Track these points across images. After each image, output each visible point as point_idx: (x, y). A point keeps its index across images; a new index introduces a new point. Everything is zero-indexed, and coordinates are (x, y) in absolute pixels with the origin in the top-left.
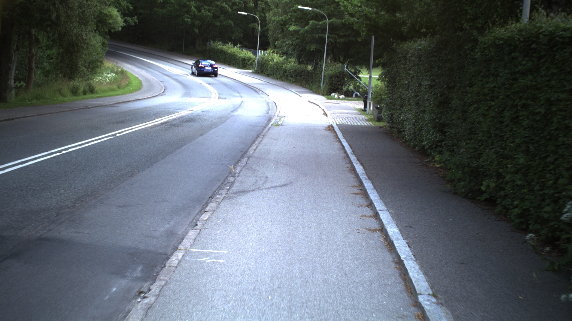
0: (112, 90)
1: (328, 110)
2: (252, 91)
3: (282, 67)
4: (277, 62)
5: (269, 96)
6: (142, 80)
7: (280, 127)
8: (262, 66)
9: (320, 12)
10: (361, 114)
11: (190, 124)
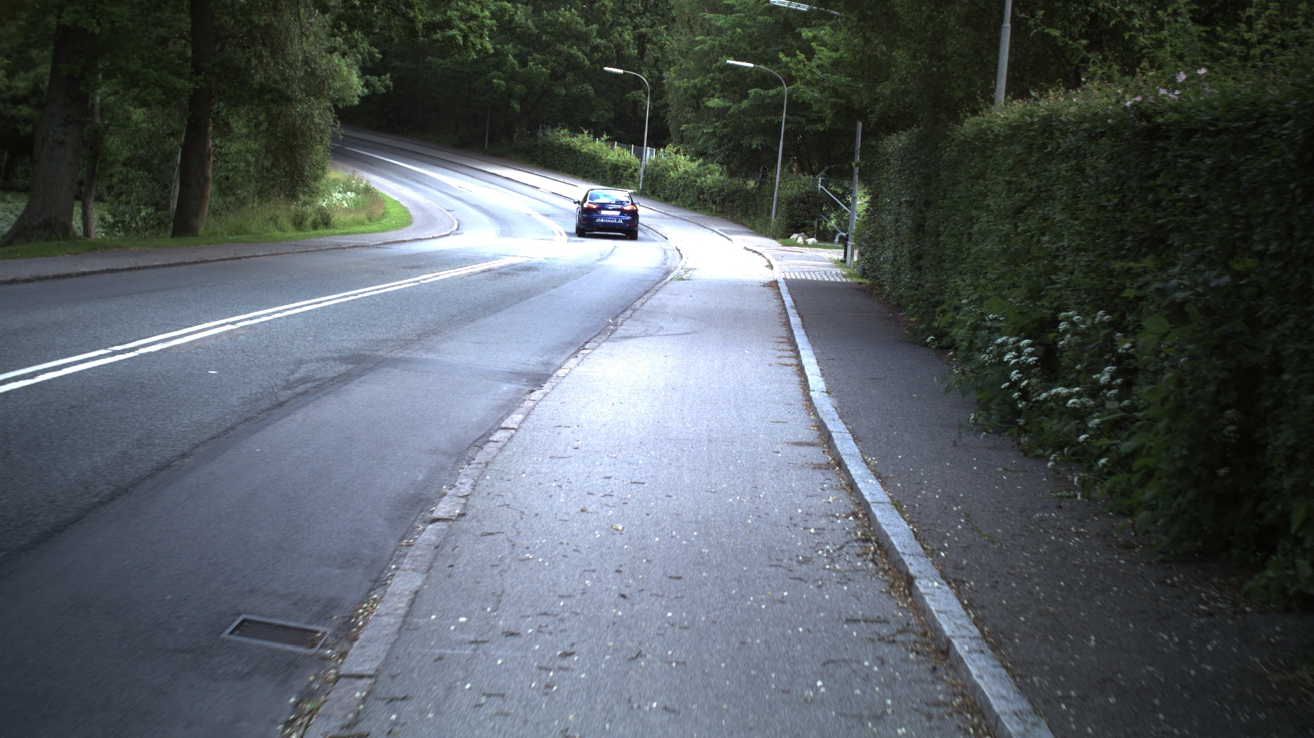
0: (359, 223)
1: (777, 260)
3: (696, 181)
4: (686, 172)
5: (667, 239)
6: (409, 207)
7: (686, 281)
8: (653, 181)
9: (770, 73)
10: (836, 267)
11: (531, 273)
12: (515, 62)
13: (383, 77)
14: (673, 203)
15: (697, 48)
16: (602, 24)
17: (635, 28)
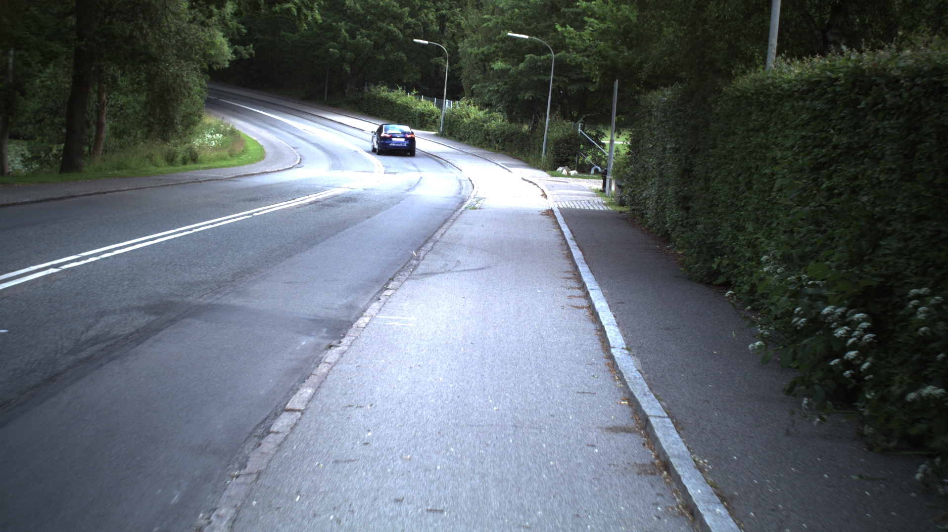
0: (222, 159)
1: (549, 190)
2: (436, 163)
3: (483, 126)
4: (475, 119)
5: (461, 170)
6: (264, 145)
7: (478, 210)
8: (451, 125)
9: (541, 43)
10: (597, 196)
11: (350, 205)
12: (347, 35)
13: (248, 47)
14: (466, 142)
15: (485, 25)
16: (413, 7)
17: (437, 10)
